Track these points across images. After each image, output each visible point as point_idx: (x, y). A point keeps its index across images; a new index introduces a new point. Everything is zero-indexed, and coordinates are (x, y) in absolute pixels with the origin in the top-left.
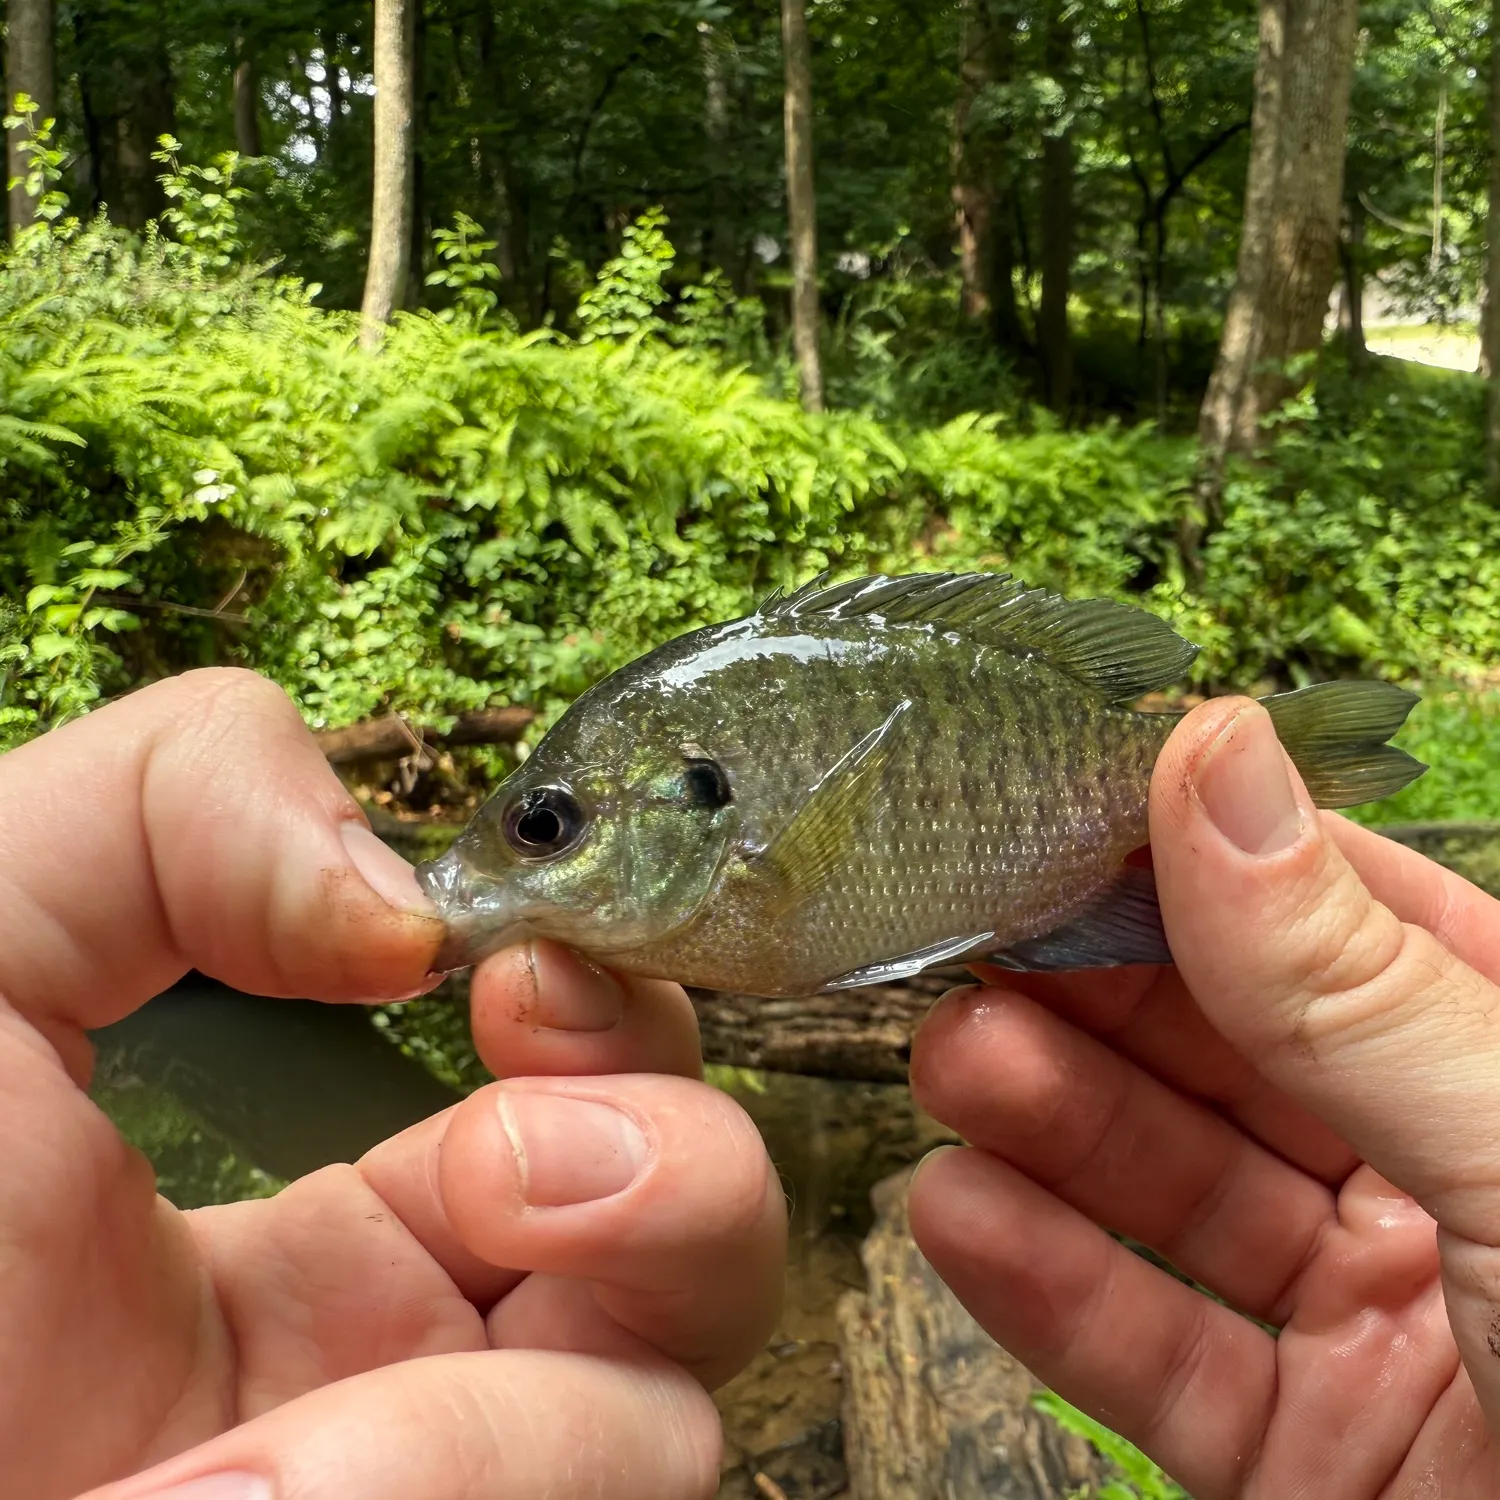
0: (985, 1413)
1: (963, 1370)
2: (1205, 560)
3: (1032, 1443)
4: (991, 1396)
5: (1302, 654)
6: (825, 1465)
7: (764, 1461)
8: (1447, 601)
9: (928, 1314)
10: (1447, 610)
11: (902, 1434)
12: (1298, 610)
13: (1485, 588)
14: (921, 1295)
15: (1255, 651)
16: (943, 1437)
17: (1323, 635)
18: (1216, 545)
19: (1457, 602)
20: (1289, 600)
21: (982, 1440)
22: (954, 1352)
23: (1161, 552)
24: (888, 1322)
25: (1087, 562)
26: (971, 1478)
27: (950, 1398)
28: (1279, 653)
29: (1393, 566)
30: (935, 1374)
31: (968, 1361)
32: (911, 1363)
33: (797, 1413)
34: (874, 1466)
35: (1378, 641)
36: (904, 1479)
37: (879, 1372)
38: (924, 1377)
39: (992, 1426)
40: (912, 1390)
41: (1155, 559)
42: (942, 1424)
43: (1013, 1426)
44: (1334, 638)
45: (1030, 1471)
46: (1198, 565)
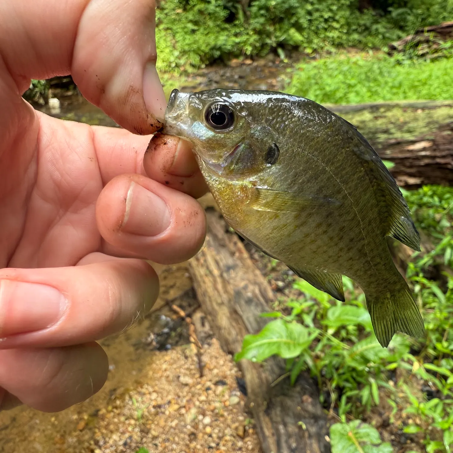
0: (242, 284)
1: (233, 274)
2: (250, 11)
3: (257, 291)
4: (243, 279)
5: (282, 45)
6: (192, 301)
7: (173, 301)
8: (326, 26)
9: (218, 258)
10: (326, 29)
11: (218, 292)
12: (280, 29)
13: (338, 22)
14: (214, 253)
15: (267, 44)
16: (232, 292)
17: (289, 38)
18: (254, 6)
19: (329, 26)
20: (277, 26)
21: (243, 292)
22: (229, 268)
23: (236, 8)
24: (205, 261)
25: (211, 11)
26: (243, 302)
27: (231, 281)
28: (274, 45)
29: (309, 13)
30: (225, 275)
31: (234, 270)
32: (216, 272)
33: (178, 288)
34: (210, 301)
35: (305, 40)
36: (222, 303)
37: (206, 275)
38: (221, 276)
39: (245, 288)
40: (219, 280)
41: (234, 11)
42: (231, 288)
43: (251, 287)
44: (291, 39)
45: (258, 300)
46: (248, 13)
